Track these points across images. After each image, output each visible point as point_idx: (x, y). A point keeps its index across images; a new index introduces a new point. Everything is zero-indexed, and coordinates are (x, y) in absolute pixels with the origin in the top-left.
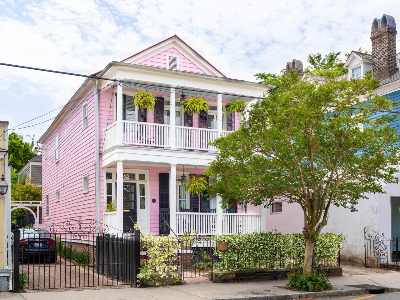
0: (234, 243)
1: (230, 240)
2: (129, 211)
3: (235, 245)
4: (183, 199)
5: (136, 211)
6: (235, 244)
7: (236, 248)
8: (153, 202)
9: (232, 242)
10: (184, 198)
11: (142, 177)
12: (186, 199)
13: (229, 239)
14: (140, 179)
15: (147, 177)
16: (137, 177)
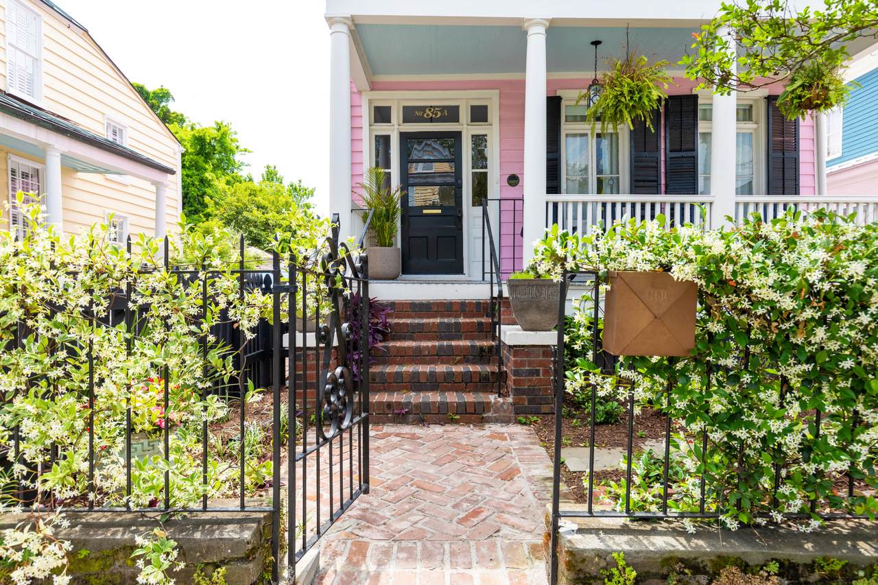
0: (774, 296)
1: (721, 259)
2: (439, 211)
3: (785, 316)
4: (611, 173)
5: (461, 211)
6: (787, 303)
7: (798, 340)
8: (511, 185)
9: (753, 280)
10: (614, 171)
11: (479, 114)
12: (618, 173)
13: (718, 248)
14: (472, 121)
15: (494, 115)
16: (465, 115)
